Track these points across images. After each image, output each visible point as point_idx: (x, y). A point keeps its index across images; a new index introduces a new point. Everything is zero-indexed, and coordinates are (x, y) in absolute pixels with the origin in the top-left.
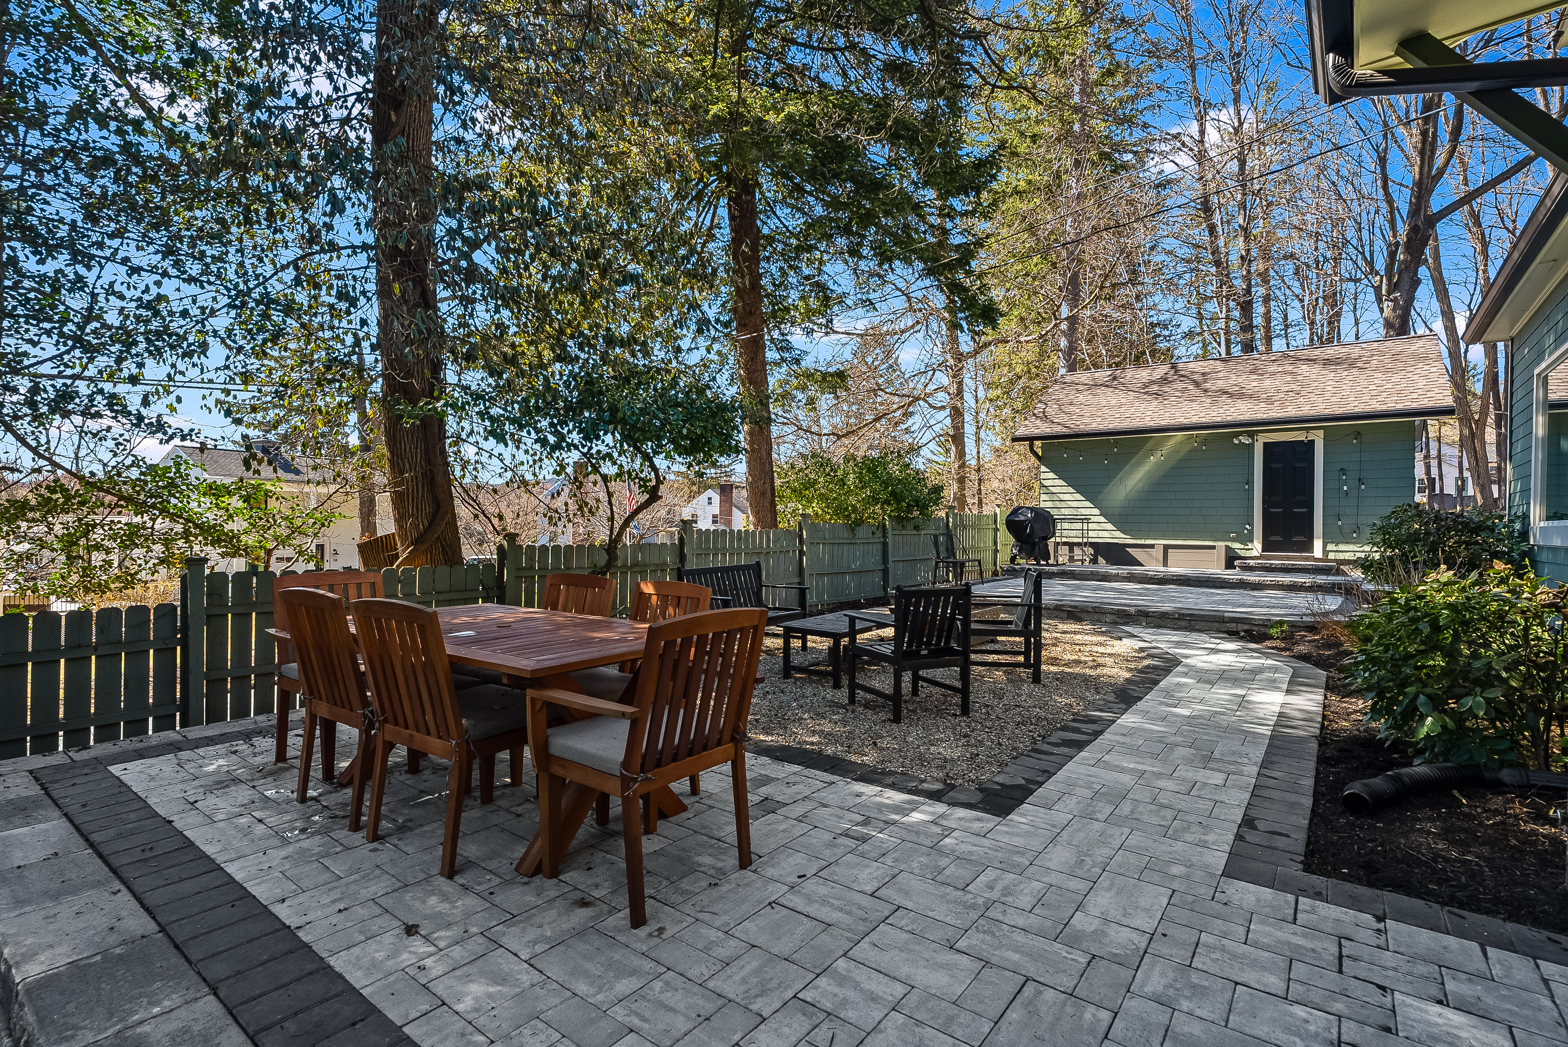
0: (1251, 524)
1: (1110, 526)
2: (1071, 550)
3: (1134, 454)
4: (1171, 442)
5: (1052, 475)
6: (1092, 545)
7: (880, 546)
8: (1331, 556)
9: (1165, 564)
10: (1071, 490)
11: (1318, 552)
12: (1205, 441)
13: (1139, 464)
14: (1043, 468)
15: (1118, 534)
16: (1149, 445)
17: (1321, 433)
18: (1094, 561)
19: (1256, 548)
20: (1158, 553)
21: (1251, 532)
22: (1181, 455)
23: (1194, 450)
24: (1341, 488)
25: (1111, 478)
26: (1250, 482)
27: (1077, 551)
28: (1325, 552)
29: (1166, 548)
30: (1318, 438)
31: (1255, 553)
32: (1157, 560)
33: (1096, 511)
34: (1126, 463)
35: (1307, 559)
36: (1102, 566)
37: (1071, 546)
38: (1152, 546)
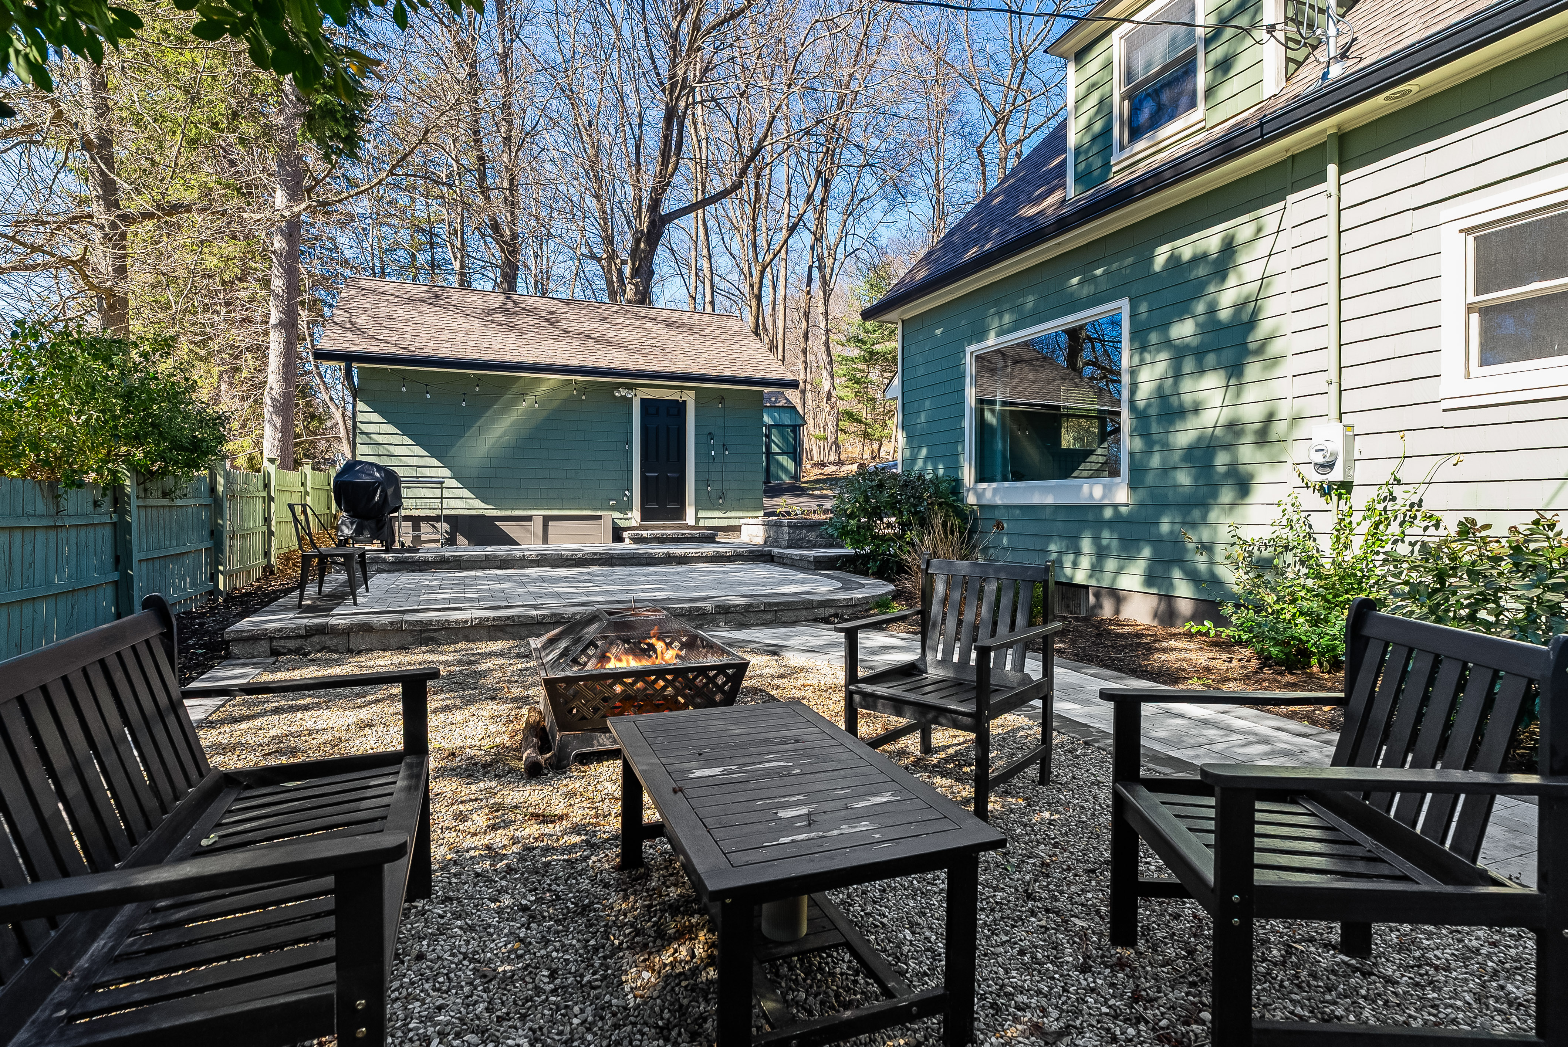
0: (630, 490)
1: (465, 493)
2: (416, 528)
3: (495, 398)
4: (544, 387)
5: (376, 417)
6: (448, 519)
7: (108, 532)
8: (702, 523)
9: (545, 540)
10: (407, 440)
11: (690, 520)
12: (585, 388)
13: (504, 411)
14: (361, 406)
15: (477, 503)
16: (517, 387)
17: (692, 393)
18: (451, 541)
19: (635, 517)
20: (537, 526)
21: (630, 498)
22: (555, 404)
23: (570, 399)
24: (709, 453)
25: (466, 427)
26: (629, 442)
27: (425, 527)
28: (697, 519)
29: (546, 519)
30: (690, 398)
31: (633, 523)
32: (535, 535)
33: (446, 472)
34: (486, 408)
35: (680, 527)
36: (464, 548)
37: (416, 521)
38: (529, 518)
